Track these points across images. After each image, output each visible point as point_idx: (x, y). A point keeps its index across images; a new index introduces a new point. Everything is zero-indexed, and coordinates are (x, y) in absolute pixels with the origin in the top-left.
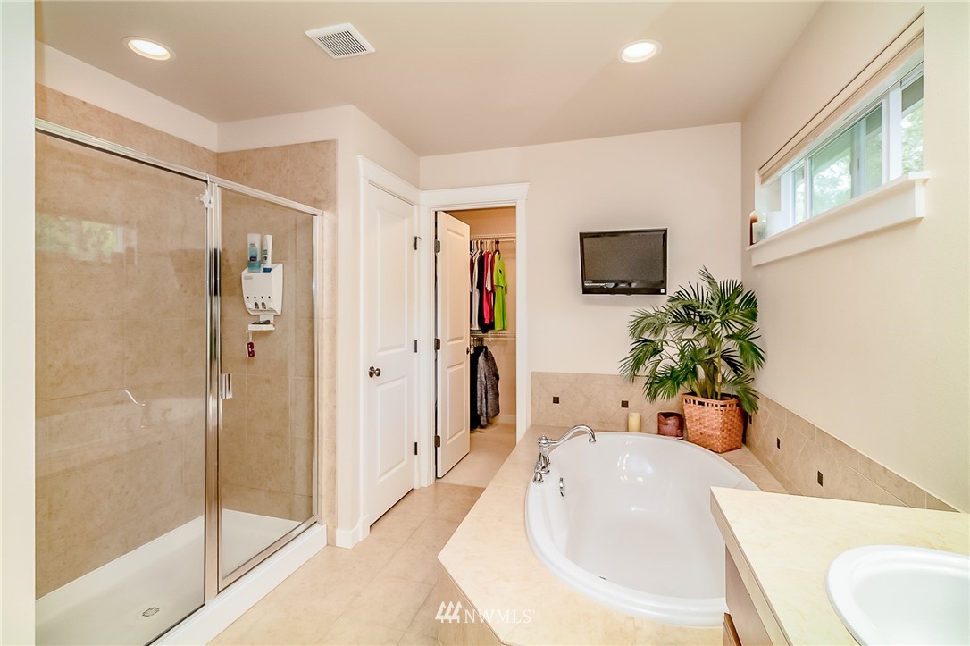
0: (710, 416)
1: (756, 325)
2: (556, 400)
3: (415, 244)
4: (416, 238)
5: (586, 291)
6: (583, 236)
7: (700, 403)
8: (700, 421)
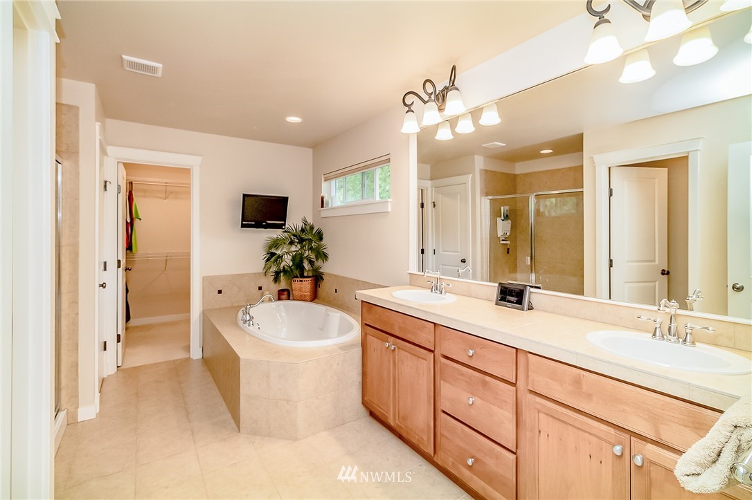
0: (305, 285)
1: (323, 242)
2: (220, 292)
3: (105, 186)
4: (106, 182)
5: (243, 226)
6: (245, 196)
7: (301, 281)
8: (300, 290)
